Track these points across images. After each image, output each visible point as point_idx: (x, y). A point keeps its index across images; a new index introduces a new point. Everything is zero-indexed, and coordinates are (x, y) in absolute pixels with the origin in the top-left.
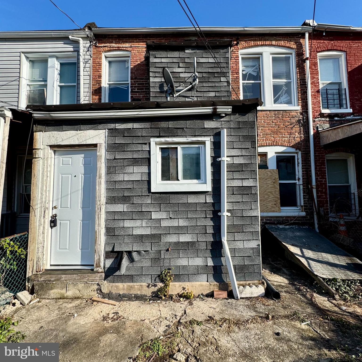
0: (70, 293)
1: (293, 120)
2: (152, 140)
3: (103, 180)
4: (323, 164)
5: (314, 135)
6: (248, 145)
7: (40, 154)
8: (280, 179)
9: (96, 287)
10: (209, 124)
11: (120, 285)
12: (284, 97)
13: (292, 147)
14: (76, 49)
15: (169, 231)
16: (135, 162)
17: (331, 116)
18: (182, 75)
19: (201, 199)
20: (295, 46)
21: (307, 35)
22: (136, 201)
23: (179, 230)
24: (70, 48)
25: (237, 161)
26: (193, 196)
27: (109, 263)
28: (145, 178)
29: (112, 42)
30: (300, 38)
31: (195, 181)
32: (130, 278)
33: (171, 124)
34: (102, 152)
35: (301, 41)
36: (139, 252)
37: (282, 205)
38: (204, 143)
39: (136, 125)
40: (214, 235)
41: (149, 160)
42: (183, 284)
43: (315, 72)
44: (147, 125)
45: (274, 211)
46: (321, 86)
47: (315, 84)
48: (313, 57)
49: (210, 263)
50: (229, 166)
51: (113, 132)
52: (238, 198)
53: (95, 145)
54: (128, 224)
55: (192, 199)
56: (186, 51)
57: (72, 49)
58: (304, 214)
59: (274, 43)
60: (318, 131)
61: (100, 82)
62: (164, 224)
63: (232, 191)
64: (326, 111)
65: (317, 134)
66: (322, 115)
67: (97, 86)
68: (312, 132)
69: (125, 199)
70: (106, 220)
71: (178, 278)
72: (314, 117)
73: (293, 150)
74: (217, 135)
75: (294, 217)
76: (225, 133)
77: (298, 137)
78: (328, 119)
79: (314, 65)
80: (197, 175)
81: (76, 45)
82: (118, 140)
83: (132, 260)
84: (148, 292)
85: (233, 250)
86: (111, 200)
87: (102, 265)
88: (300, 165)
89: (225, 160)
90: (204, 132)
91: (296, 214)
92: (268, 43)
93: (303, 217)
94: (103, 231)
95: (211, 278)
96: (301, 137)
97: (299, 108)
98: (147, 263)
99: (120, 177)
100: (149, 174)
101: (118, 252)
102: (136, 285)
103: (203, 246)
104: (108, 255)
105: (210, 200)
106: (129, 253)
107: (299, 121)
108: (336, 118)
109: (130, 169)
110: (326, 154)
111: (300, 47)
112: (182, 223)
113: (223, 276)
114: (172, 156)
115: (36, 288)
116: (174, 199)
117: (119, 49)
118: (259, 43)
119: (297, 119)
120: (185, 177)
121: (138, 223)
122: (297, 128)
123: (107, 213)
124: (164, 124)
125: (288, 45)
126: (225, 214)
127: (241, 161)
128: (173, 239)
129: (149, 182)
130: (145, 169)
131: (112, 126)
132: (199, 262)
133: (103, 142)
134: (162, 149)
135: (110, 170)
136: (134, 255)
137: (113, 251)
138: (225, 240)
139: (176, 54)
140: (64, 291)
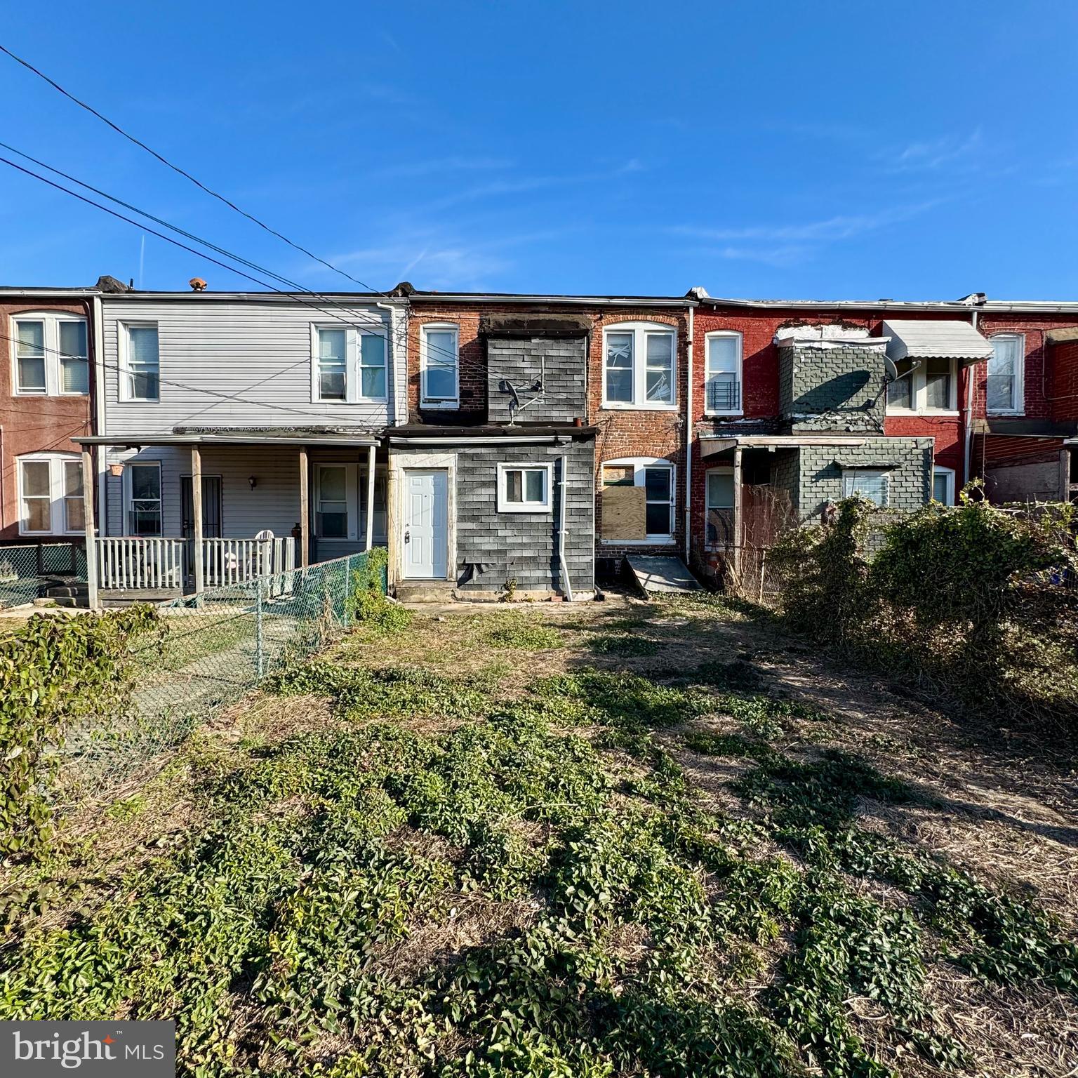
0: (428, 598)
1: (670, 424)
2: (499, 464)
3: (454, 501)
4: (703, 481)
5: (692, 444)
6: (586, 470)
7: (394, 475)
8: (648, 499)
9: (451, 593)
10: (551, 451)
11: (472, 592)
12: (662, 389)
13: (666, 458)
14: (386, 320)
15: (514, 546)
16: (484, 484)
17: (716, 420)
18: (527, 371)
19: (543, 519)
20: (676, 323)
21: (691, 310)
22: (484, 519)
23: (523, 546)
24: (378, 318)
25: (575, 485)
26: (536, 516)
27: (461, 574)
28: (493, 499)
29: (433, 311)
30: (684, 311)
31: (538, 503)
32: (480, 587)
33: (516, 450)
34: (453, 475)
35: (685, 316)
36: (487, 565)
37: (648, 532)
38: (546, 468)
39: (483, 450)
40: (553, 551)
41: (496, 482)
42: (525, 592)
43: (699, 361)
44: (495, 450)
45: (638, 539)
46: (707, 380)
47: (699, 376)
48: (699, 339)
49: (549, 574)
50: (569, 490)
51: (462, 456)
52: (575, 519)
53: (447, 468)
54: (477, 540)
55: (534, 519)
56: (533, 341)
57: (380, 320)
58: (674, 542)
59: (649, 317)
60: (698, 439)
61: (417, 367)
62: (509, 540)
63: (571, 512)
64: (711, 413)
65: (697, 444)
66: (705, 418)
67: (415, 372)
68: (690, 441)
69: (474, 518)
70: (458, 537)
71: (520, 586)
72: (695, 421)
73: (667, 462)
74: (559, 461)
75: (662, 546)
76: (565, 459)
77: (673, 445)
78: (712, 423)
79: (700, 350)
80: (539, 497)
81: (386, 314)
82: (468, 464)
83: (481, 571)
84: (496, 598)
85: (569, 564)
86: (462, 519)
87: (454, 575)
88: (675, 481)
89: (565, 484)
90: (547, 457)
91: (664, 543)
92: (640, 317)
93: (672, 546)
94: (455, 546)
95: (550, 587)
96: (677, 446)
97: (676, 408)
98: (493, 574)
99: (470, 498)
100: (496, 496)
101: (468, 565)
102: (485, 592)
103: (543, 560)
104: (459, 567)
105: (550, 520)
106: (479, 565)
107: (676, 425)
108: (723, 423)
109: (479, 491)
110: (707, 468)
111: (683, 324)
112: (525, 540)
113: (561, 586)
114: (517, 479)
115: (398, 593)
116: (518, 519)
117: (442, 320)
118: (631, 317)
119: (673, 422)
120: (528, 499)
121: (486, 540)
122: (673, 434)
123: (458, 530)
124: (509, 450)
125: (668, 321)
126: (563, 532)
127: (580, 485)
128: (517, 554)
129: (496, 503)
130: (492, 491)
131: (462, 450)
132: (539, 574)
133: (453, 465)
134: (508, 473)
135: (461, 492)
136: (483, 567)
137: (464, 564)
138: (562, 554)
139: (521, 344)
140: (423, 596)
